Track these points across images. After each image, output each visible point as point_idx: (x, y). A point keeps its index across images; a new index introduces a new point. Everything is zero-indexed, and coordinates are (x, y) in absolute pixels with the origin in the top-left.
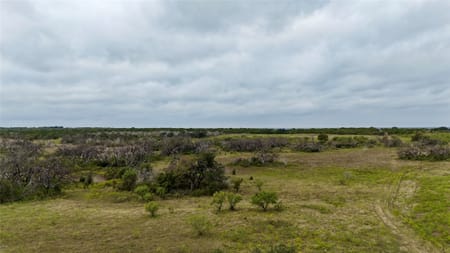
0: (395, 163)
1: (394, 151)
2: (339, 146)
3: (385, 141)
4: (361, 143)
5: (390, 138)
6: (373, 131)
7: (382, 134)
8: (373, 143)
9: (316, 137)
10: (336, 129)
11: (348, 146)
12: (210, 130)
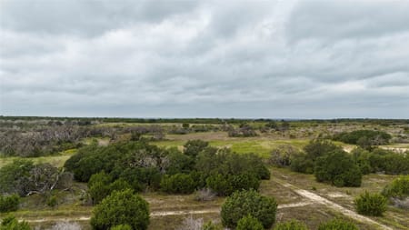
0: (226, 139)
1: (226, 133)
2: (197, 131)
3: (224, 128)
4: (210, 129)
5: (227, 125)
6: (218, 121)
7: (223, 123)
8: (217, 129)
9: (181, 125)
10: (192, 120)
11: (203, 131)
12: (94, 119)
